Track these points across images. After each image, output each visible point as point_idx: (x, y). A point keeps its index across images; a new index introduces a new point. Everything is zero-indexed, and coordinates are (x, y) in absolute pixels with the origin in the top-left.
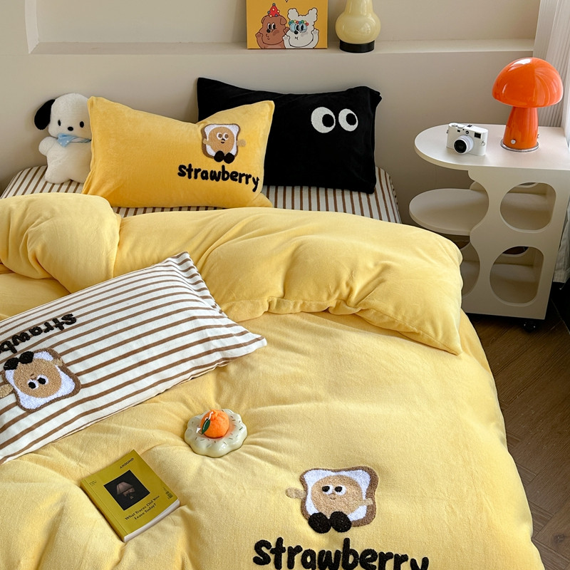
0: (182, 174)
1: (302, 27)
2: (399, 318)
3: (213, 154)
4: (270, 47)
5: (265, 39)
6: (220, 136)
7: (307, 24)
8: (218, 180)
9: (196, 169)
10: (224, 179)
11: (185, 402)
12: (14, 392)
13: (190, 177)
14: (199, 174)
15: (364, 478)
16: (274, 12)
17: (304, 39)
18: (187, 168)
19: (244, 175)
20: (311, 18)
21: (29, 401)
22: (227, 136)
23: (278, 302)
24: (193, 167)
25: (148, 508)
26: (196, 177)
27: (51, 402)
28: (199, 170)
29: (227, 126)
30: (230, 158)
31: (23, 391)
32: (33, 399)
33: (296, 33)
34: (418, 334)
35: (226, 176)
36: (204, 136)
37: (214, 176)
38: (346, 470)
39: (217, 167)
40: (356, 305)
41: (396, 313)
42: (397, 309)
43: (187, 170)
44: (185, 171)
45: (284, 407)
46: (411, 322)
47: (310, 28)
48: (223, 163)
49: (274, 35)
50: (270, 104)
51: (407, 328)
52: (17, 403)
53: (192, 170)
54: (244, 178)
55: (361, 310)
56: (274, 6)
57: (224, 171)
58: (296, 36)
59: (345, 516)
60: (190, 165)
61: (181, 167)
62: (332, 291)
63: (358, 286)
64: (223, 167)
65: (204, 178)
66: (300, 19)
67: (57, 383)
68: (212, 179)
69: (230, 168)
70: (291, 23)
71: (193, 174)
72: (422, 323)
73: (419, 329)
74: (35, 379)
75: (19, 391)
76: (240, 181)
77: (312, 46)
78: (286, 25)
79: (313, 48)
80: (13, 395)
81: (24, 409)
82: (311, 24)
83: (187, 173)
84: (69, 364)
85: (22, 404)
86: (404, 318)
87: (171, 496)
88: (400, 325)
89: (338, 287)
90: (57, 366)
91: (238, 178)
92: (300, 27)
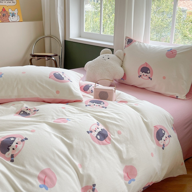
4: (4, 21)
5: (3, 19)
7: (15, 14)
16: (4, 10)
17: (15, 19)
20: (16, 12)
47: (16, 15)
56: (4, 8)
58: (13, 17)
66: (13, 12)
78: (9, 14)
79: (19, 22)
82: (16, 14)
92: (13, 15)
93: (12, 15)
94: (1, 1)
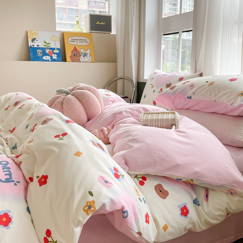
1: (86, 55)
4: (75, 61)
5: (73, 58)
16: (75, 49)
17: (87, 59)
20: (88, 52)
47: (88, 55)
49: (76, 57)
56: (75, 47)
58: (84, 58)
66: (85, 52)
70: (82, 53)
77: (90, 61)
78: (80, 54)
82: (89, 54)
92: (85, 55)
94: (73, 40)
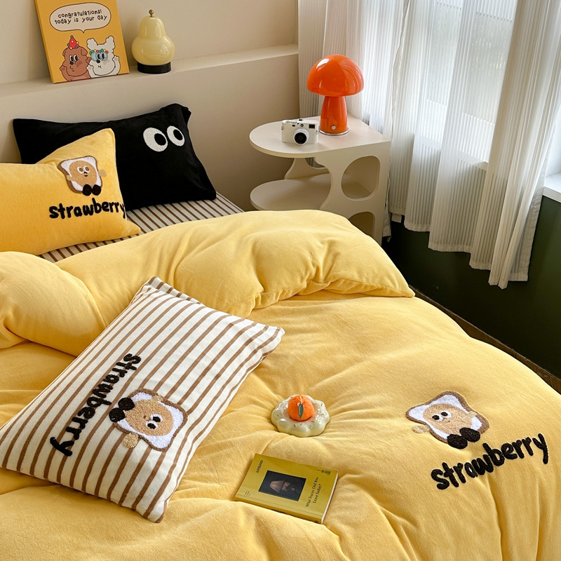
0: (54, 216)
1: (103, 55)
2: (364, 280)
3: (80, 188)
4: (75, 79)
5: (70, 71)
6: (81, 170)
7: (107, 52)
8: (91, 214)
9: (67, 208)
10: (98, 212)
11: (255, 403)
12: (140, 438)
13: (63, 217)
14: (72, 212)
15: (452, 399)
16: (73, 44)
17: (107, 67)
18: (58, 208)
19: (113, 204)
20: (109, 46)
21: (160, 441)
22: (87, 169)
23: (262, 296)
24: (64, 206)
25: (316, 491)
26: (69, 216)
27: (175, 435)
28: (71, 207)
29: (83, 159)
30: (97, 190)
31: (148, 433)
32: (160, 437)
33: (98, 62)
34: (381, 289)
35: (98, 208)
36: (65, 173)
37: (88, 211)
38: (435, 400)
39: (87, 201)
40: (326, 280)
41: (360, 277)
42: (360, 273)
43: (59, 211)
44: (56, 211)
45: (339, 375)
46: (373, 281)
47: (110, 55)
48: (92, 196)
49: (78, 66)
50: (109, 132)
51: (372, 287)
52: (151, 447)
53: (64, 209)
54: (114, 207)
55: (331, 283)
56: (72, 38)
57: (96, 204)
58: (99, 64)
59: (469, 429)
60: (61, 205)
61: (52, 209)
62: (304, 273)
63: (321, 261)
64: (93, 199)
65: (78, 214)
66: (99, 48)
67: (169, 417)
68: (86, 214)
69: (100, 199)
70: (92, 52)
71: (66, 213)
72: (382, 279)
73: (382, 284)
74: (150, 419)
75: (144, 435)
76: (112, 211)
77: (115, 72)
78: (88, 56)
79: (117, 75)
80: (141, 441)
81: (160, 450)
82: (110, 51)
83: (59, 213)
84: (168, 396)
85: (155, 446)
86: (367, 279)
87: (329, 473)
88: (366, 286)
89: (307, 268)
90: (160, 402)
91: (109, 208)
92: (101, 56)
93: (99, 55)
94: (64, 18)
